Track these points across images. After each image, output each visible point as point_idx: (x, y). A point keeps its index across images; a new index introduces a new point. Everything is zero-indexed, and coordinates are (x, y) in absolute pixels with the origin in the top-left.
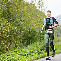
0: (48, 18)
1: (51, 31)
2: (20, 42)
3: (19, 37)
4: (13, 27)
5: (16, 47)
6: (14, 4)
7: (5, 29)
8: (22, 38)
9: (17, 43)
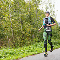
0: (46, 18)
1: (49, 29)
2: (38, 38)
3: (37, 35)
4: (33, 28)
5: (35, 42)
6: (34, 13)
7: (28, 30)
8: (40, 36)
9: (36, 39)
